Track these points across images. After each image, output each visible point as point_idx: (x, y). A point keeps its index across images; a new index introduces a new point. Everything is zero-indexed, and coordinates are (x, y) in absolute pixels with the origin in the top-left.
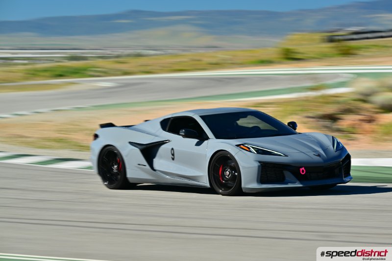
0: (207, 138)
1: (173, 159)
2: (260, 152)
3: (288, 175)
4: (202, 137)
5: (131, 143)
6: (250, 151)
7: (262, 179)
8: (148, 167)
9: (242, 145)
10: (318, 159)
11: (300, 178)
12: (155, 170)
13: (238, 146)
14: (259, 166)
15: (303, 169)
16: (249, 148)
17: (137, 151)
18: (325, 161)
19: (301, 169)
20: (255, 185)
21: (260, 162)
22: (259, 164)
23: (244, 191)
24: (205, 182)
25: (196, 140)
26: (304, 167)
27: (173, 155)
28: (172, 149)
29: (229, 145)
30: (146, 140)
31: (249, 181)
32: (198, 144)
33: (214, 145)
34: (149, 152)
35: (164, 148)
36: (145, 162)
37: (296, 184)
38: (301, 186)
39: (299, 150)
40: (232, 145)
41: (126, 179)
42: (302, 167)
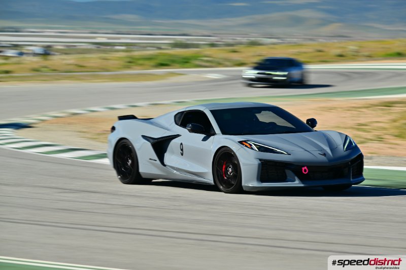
0: (214, 134)
1: (182, 154)
2: (262, 149)
3: (289, 173)
4: (208, 132)
5: (144, 137)
6: (252, 149)
7: (262, 178)
8: (158, 162)
9: (245, 141)
10: (323, 158)
11: (302, 178)
12: (165, 165)
13: (241, 142)
14: (259, 165)
15: (305, 168)
16: (251, 145)
17: (148, 145)
18: (330, 160)
19: (303, 168)
20: (254, 184)
21: (260, 160)
22: (259, 162)
23: (244, 189)
24: (210, 179)
25: (203, 136)
27: (182, 150)
28: (181, 144)
29: (231, 142)
30: (158, 134)
31: (249, 180)
32: (205, 139)
33: (220, 140)
34: (160, 146)
35: (174, 142)
36: (155, 157)
37: (297, 183)
38: (302, 185)
39: (303, 149)
40: (235, 141)
41: (138, 174)
42: (304, 166)
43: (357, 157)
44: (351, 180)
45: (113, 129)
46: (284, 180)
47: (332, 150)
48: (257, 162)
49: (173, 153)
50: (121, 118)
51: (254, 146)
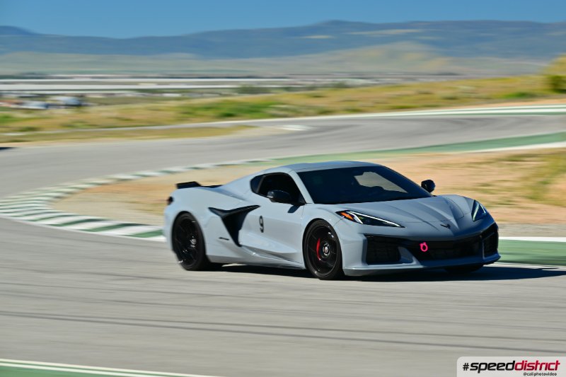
0: (304, 203)
1: (262, 231)
2: (367, 221)
3: (404, 251)
4: (296, 201)
5: (212, 209)
6: (354, 221)
7: (368, 257)
8: (231, 241)
9: (345, 212)
10: (446, 231)
11: (421, 257)
12: (240, 246)
13: (339, 213)
14: (364, 241)
15: (424, 244)
16: (353, 216)
17: (218, 220)
18: (456, 233)
19: (422, 245)
20: (359, 266)
21: (366, 235)
22: (365, 238)
23: (346, 274)
24: (300, 262)
25: (289, 206)
26: (426, 242)
27: (262, 225)
28: (261, 217)
29: (327, 213)
30: (230, 205)
31: (352, 260)
32: (291, 211)
33: (312, 211)
34: (233, 221)
35: (251, 216)
36: (227, 235)
37: (415, 265)
38: (421, 267)
39: (421, 220)
40: (332, 212)
41: (205, 257)
42: (422, 242)
43: (489, 228)
44: (484, 258)
45: (171, 200)
46: (397, 260)
47: (457, 220)
48: (361, 238)
49: (250, 229)
50: (181, 186)
51: (356, 218)
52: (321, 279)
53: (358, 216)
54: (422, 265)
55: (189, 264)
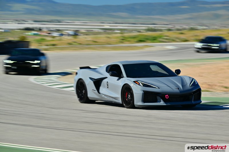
0: (123, 77)
1: (108, 88)
2: (145, 85)
3: (158, 98)
4: (120, 76)
5: (91, 78)
7: (144, 100)
8: (96, 91)
9: (136, 81)
10: (177, 91)
11: (165, 101)
12: (99, 93)
13: (134, 82)
14: (143, 94)
15: (167, 95)
16: (139, 83)
17: (92, 82)
18: (181, 92)
20: (141, 104)
21: (143, 91)
22: (143, 92)
23: (136, 106)
24: (120, 101)
25: (117, 78)
27: (108, 85)
29: (129, 81)
30: (97, 76)
31: (138, 101)
32: (118, 80)
33: (126, 80)
34: (98, 83)
35: (105, 81)
36: (95, 89)
37: (162, 103)
38: (165, 105)
39: (167, 85)
40: (131, 81)
41: (87, 98)
42: (166, 95)
44: (193, 102)
45: (77, 73)
46: (156, 102)
47: (182, 86)
49: (104, 87)
50: (81, 68)
51: (141, 84)
52: (127, 108)
53: (141, 83)
54: (166, 104)
55: (82, 100)
